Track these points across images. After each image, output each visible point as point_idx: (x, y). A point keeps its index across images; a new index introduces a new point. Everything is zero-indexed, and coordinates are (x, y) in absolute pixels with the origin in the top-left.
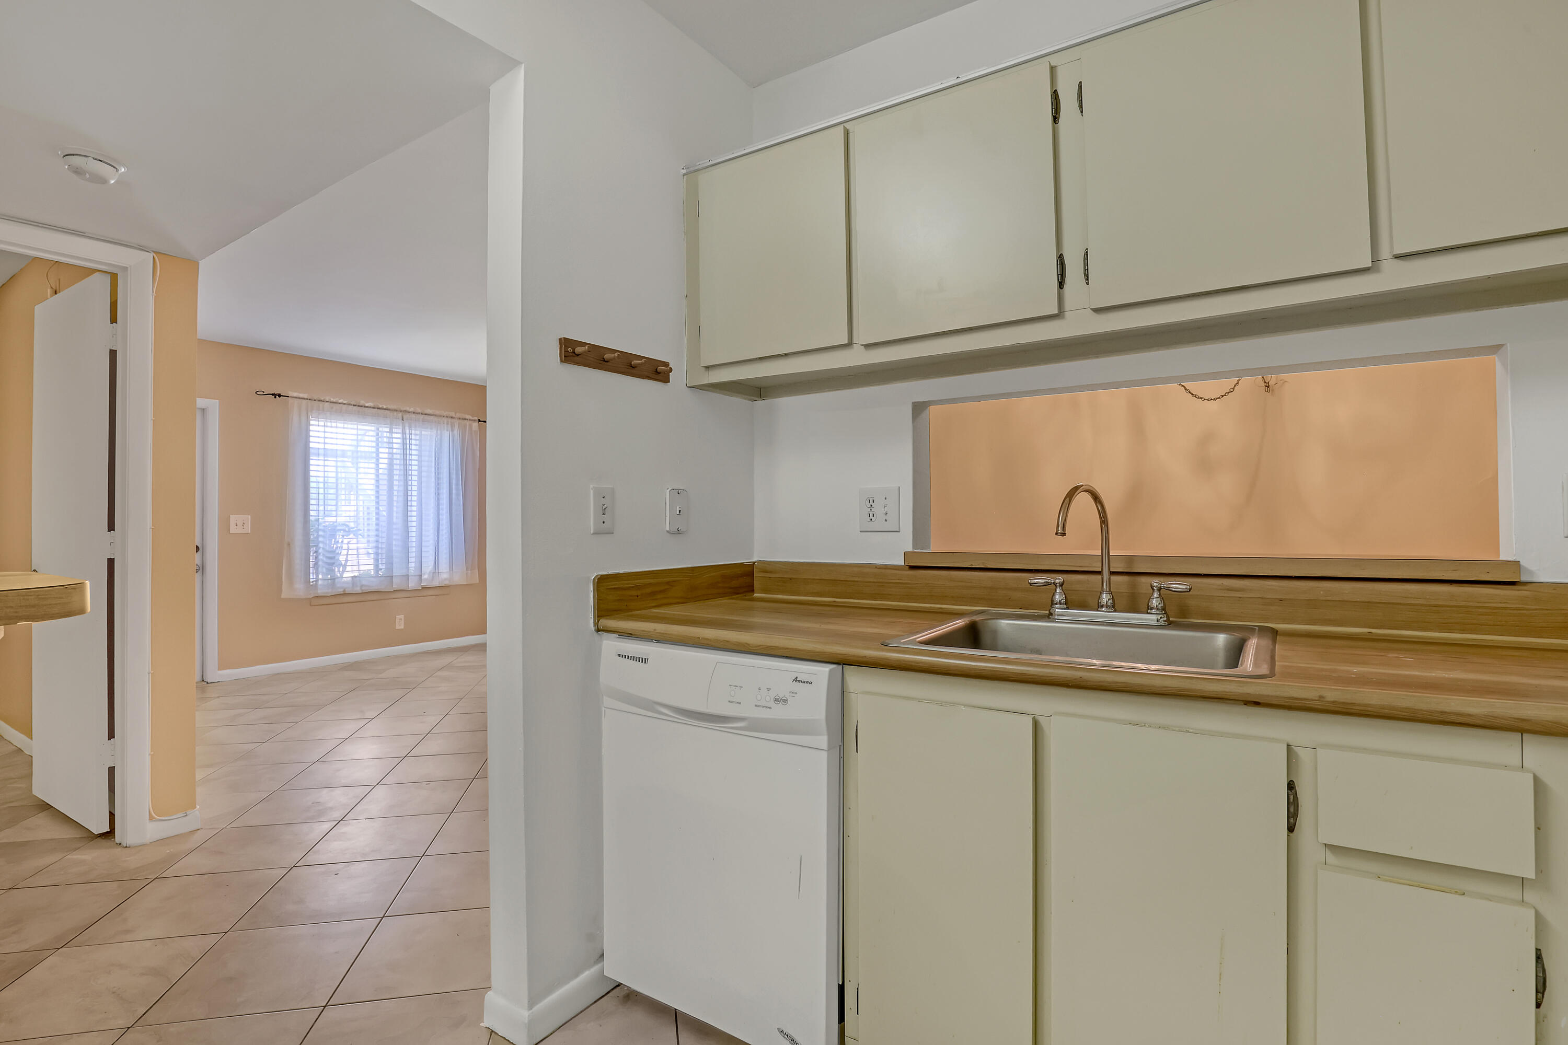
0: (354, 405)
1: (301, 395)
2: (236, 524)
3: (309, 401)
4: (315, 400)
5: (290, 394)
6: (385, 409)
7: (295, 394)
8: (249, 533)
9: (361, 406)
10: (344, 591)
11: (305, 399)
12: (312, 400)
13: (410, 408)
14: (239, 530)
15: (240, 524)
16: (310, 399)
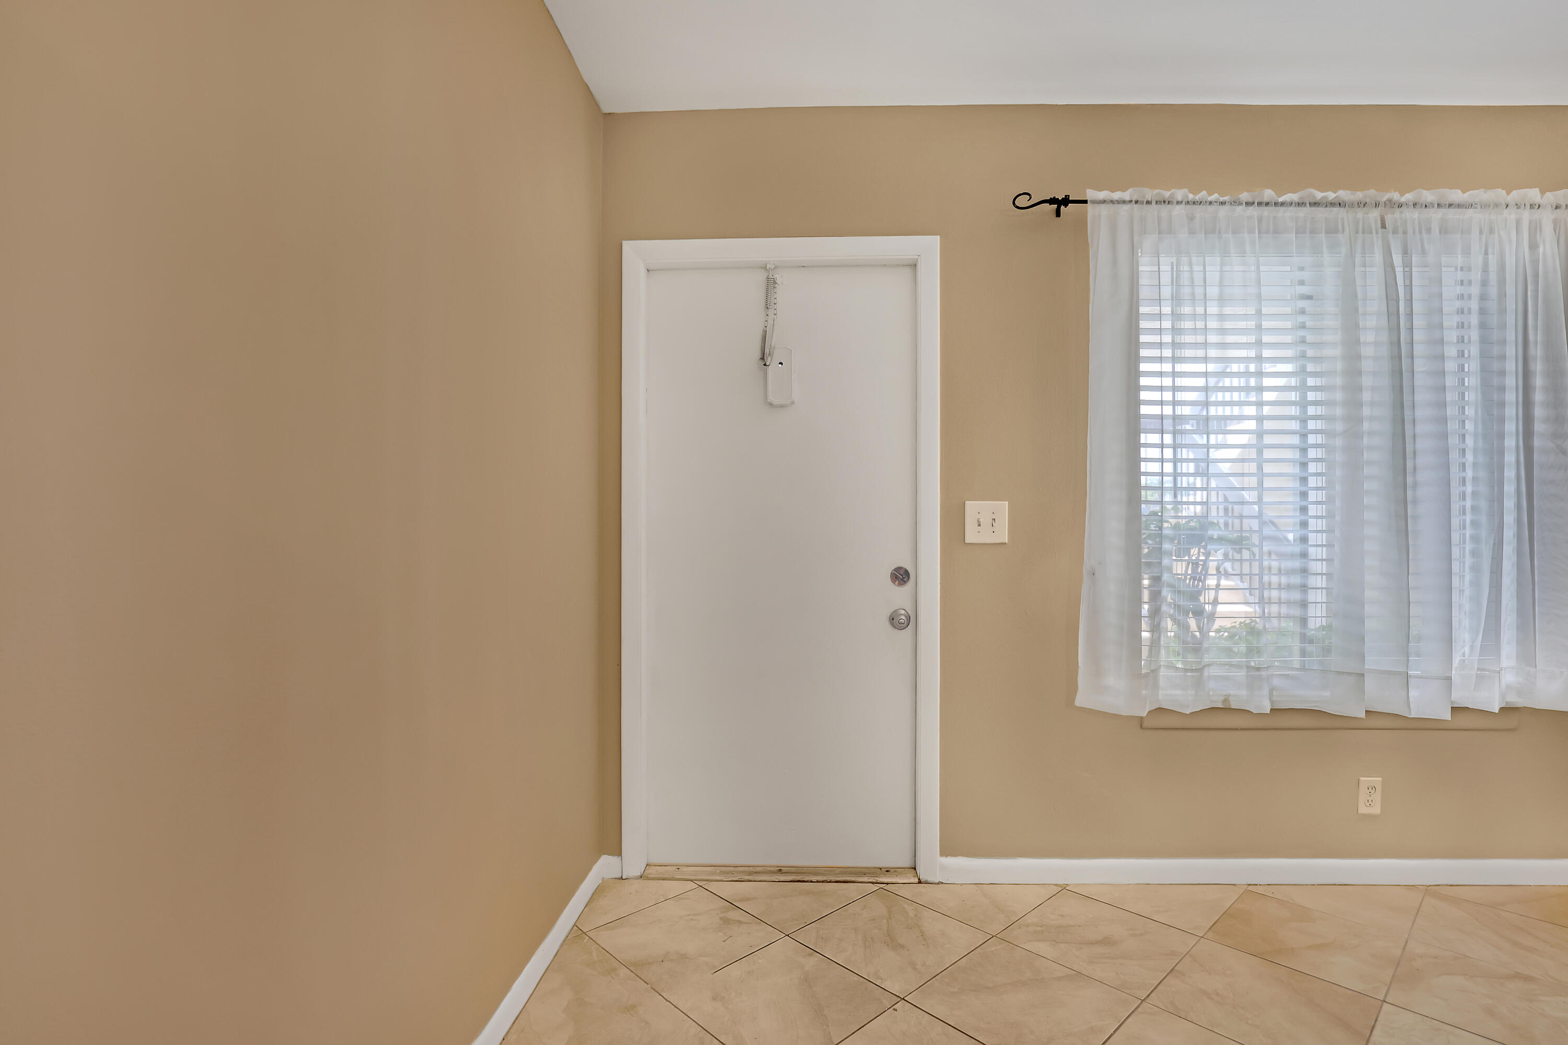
0: (1247, 204)
1: (1117, 195)
2: (979, 522)
3: (1136, 207)
4: (1148, 202)
5: (1090, 194)
6: (1332, 204)
7: (1103, 195)
8: (1006, 543)
9: (1267, 204)
10: (1226, 700)
11: (1124, 202)
12: (1142, 203)
13: (1402, 195)
14: (986, 537)
15: (986, 520)
16: (1137, 202)
